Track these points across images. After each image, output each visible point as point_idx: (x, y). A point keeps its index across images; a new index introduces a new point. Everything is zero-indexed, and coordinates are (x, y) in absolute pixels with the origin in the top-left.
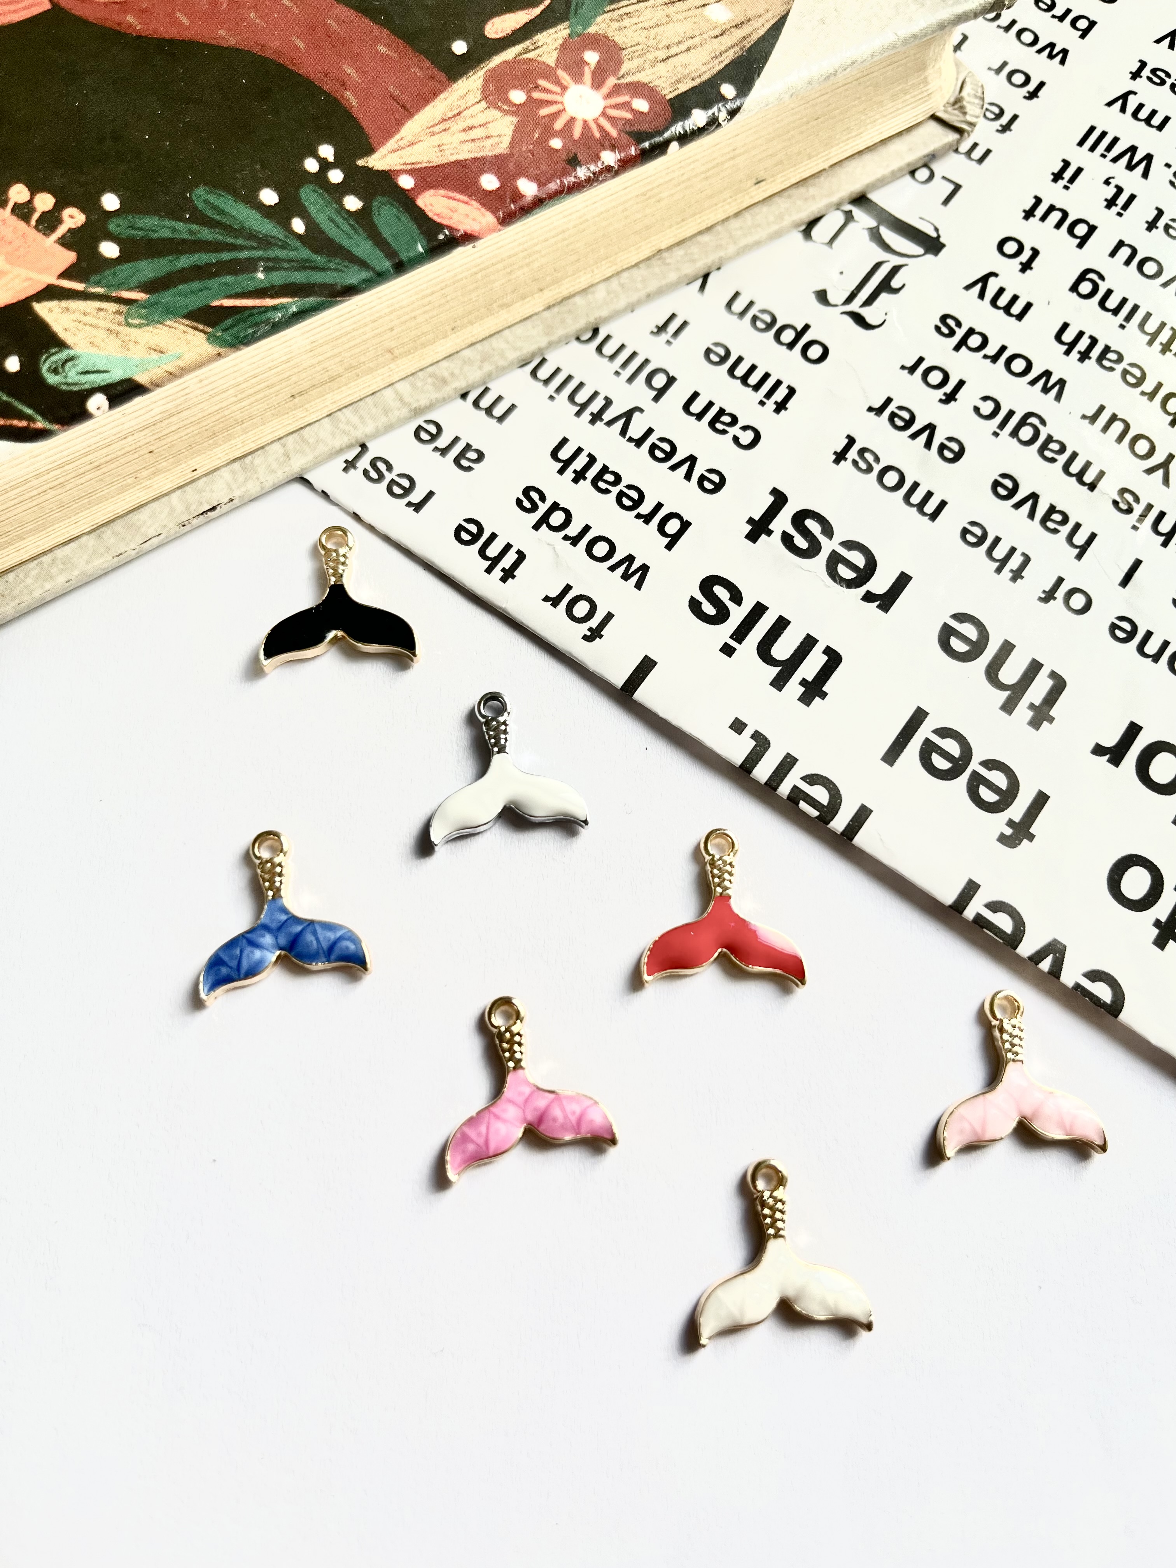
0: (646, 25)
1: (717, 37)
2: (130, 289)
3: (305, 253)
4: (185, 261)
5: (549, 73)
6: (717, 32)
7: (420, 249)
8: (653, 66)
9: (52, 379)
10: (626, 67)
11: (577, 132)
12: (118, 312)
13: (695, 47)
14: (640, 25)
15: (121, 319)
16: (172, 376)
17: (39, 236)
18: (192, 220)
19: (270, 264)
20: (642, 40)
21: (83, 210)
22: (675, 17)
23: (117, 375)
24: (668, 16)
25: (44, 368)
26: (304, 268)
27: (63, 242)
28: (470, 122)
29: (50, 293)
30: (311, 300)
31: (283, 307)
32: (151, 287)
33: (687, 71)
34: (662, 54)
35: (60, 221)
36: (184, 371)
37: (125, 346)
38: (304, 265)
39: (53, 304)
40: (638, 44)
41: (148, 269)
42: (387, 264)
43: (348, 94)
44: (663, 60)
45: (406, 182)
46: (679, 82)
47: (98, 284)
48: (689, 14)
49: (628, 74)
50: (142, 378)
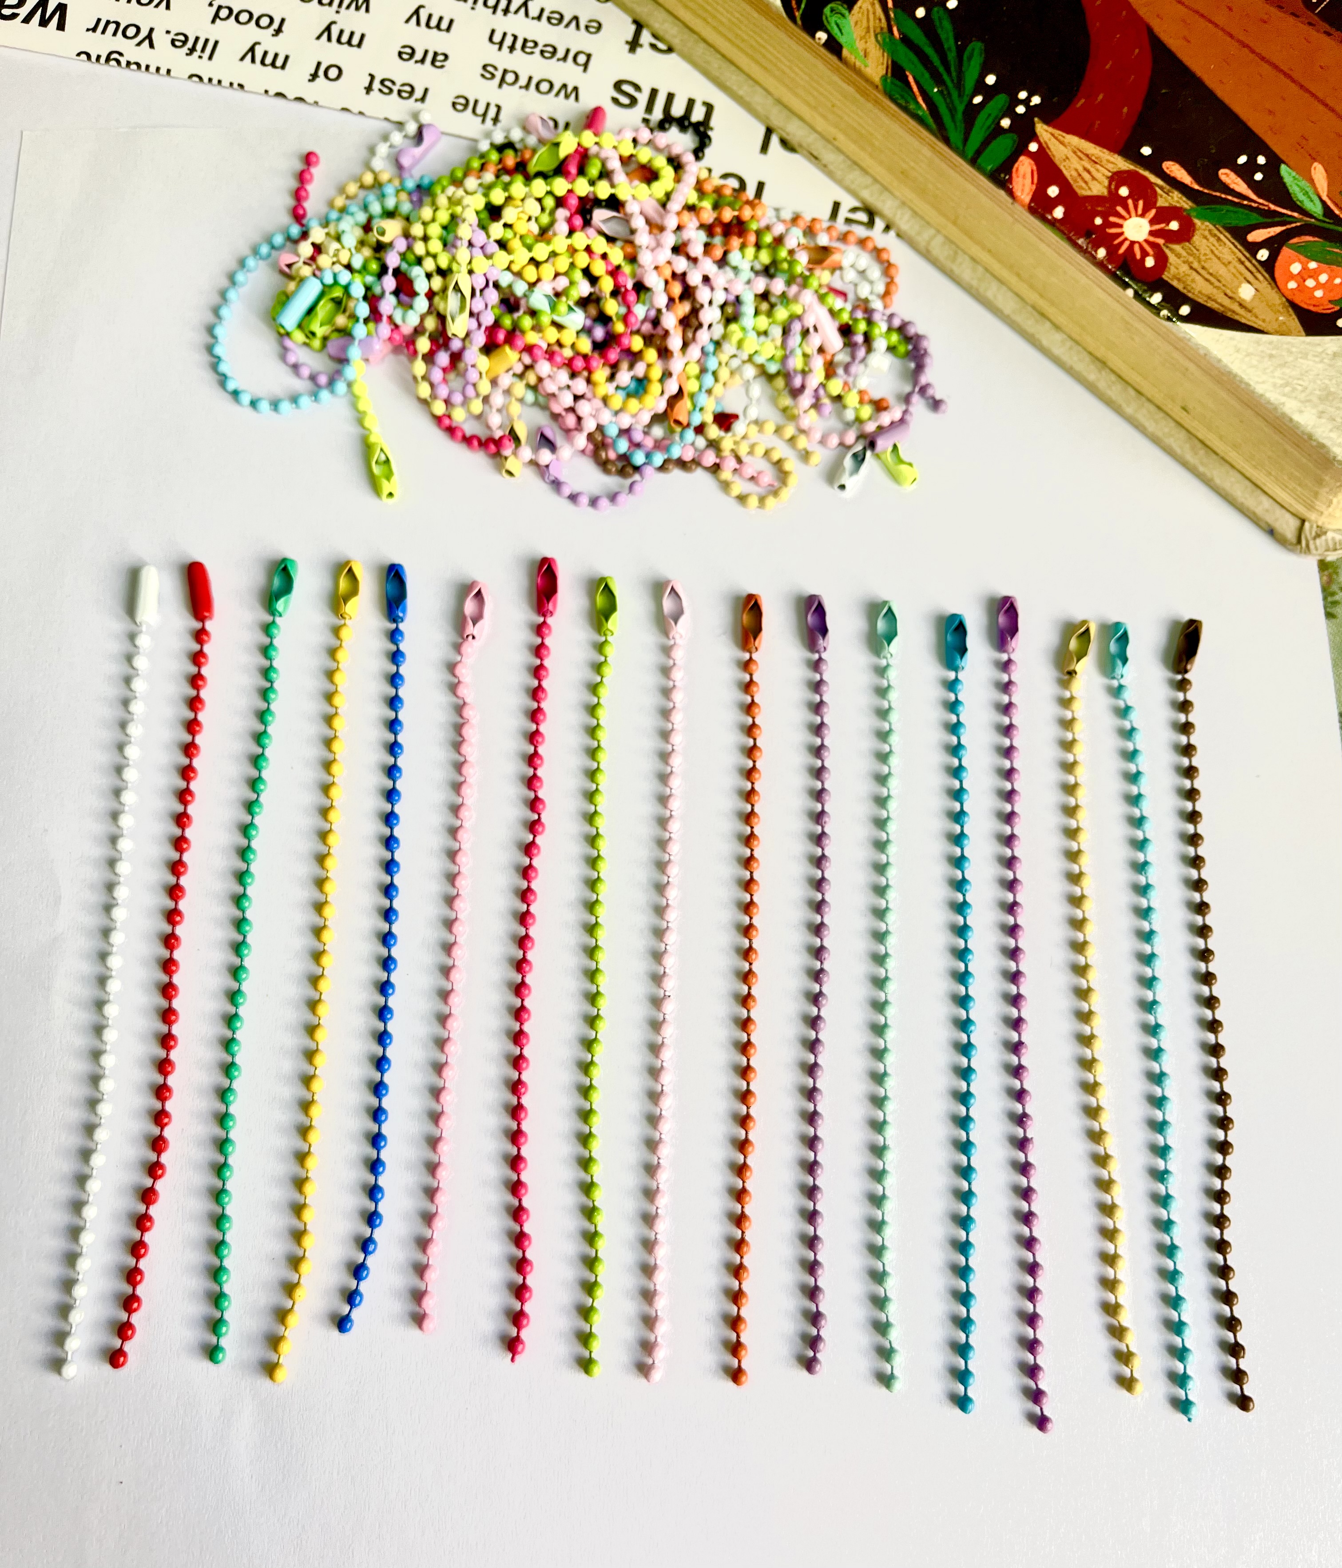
0: (1216, 252)
1: (1226, 294)
2: (899, 30)
5: (1149, 204)
6: (1230, 294)
7: (990, 168)
8: (1184, 262)
9: (827, 10)
10: (1177, 247)
11: (1112, 230)
12: (882, 29)
13: (1212, 284)
14: (1214, 248)
15: (878, 30)
16: (852, 67)
18: (957, 47)
19: (945, 93)
20: (1203, 252)
22: (1231, 267)
23: (842, 40)
24: (1229, 263)
26: (950, 110)
28: (1092, 170)
31: (920, 106)
32: (906, 40)
33: (1189, 283)
34: (1196, 265)
36: (857, 73)
37: (862, 38)
38: (952, 110)
40: (1198, 250)
41: (918, 36)
42: (971, 153)
43: (1083, 101)
44: (1191, 268)
45: (1033, 147)
46: (1179, 280)
47: (896, 15)
48: (1238, 275)
49: (1171, 250)
50: (845, 53)
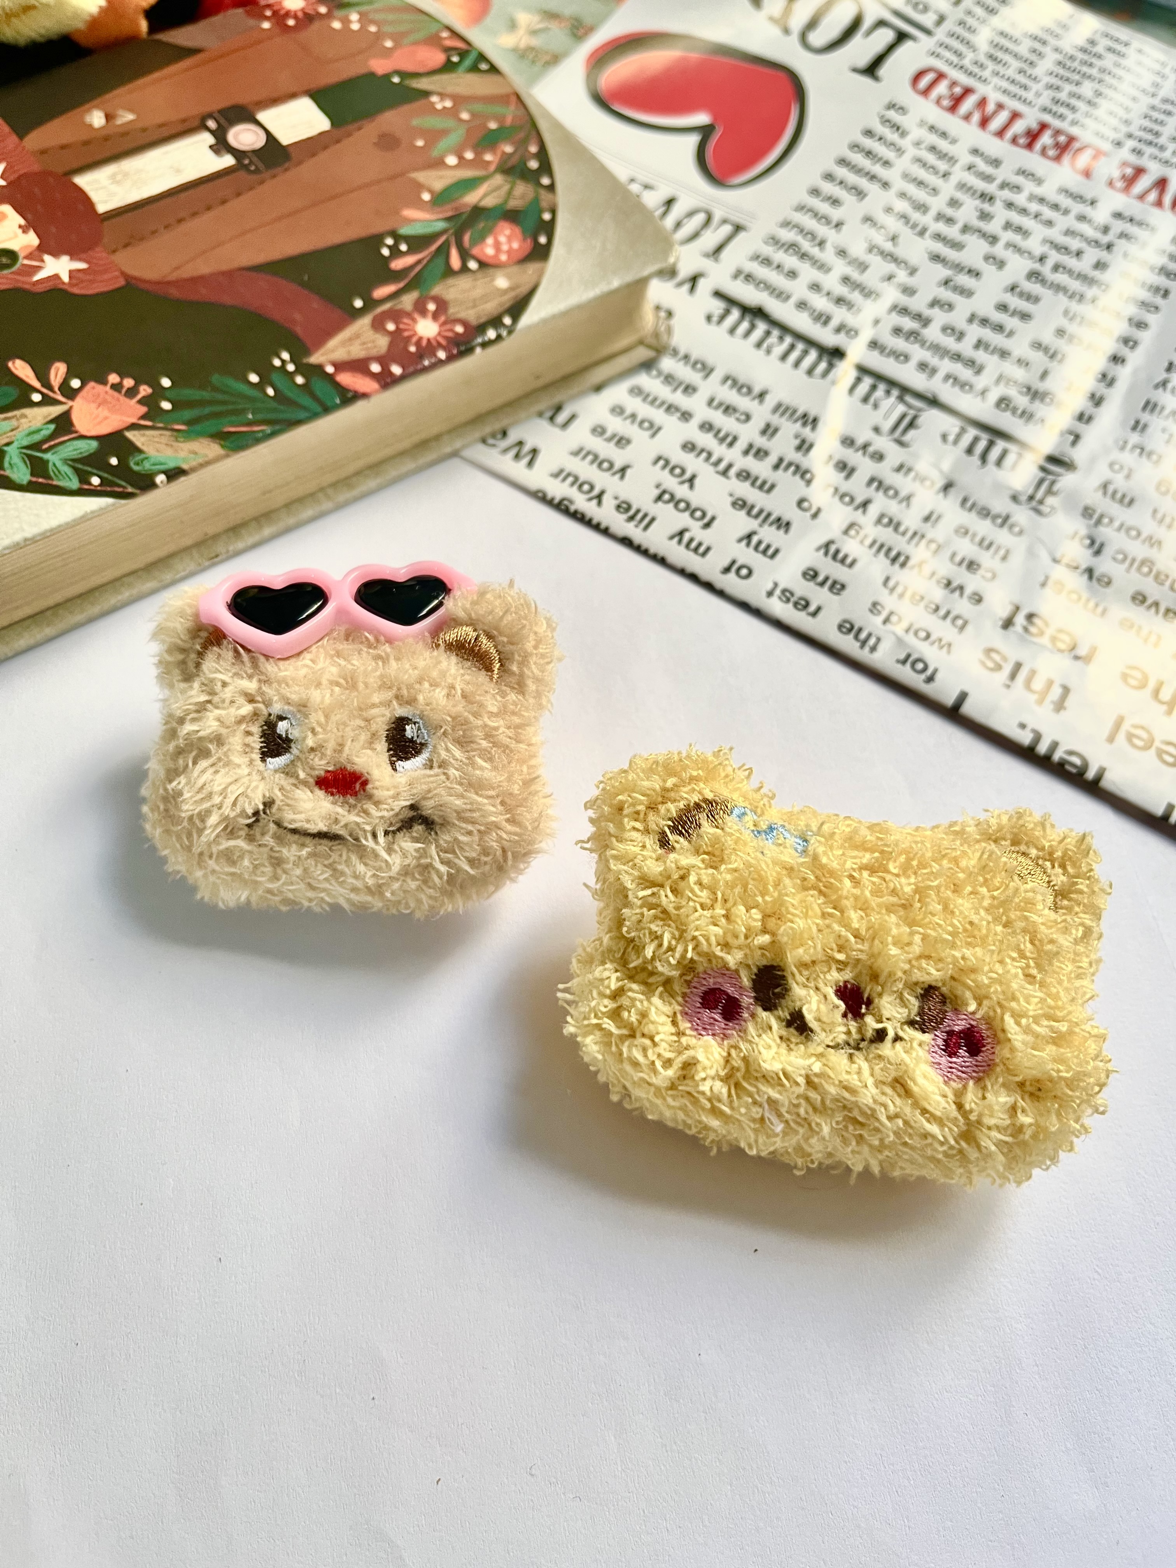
0: (462, 290)
1: (501, 295)
2: (178, 424)
3: (274, 405)
4: (207, 410)
5: (409, 315)
6: (501, 293)
7: (338, 401)
8: (466, 309)
9: (136, 468)
10: (451, 311)
11: (424, 343)
12: (171, 435)
13: (487, 300)
14: (458, 290)
15: (172, 438)
16: (202, 466)
17: (127, 400)
18: (211, 390)
19: (255, 410)
20: (460, 297)
21: (150, 386)
22: (477, 286)
23: (171, 465)
24: (474, 285)
25: (132, 464)
26: (274, 412)
27: (142, 402)
28: (364, 339)
29: (133, 427)
30: (277, 427)
31: (262, 431)
32: (189, 423)
33: (484, 311)
34: (470, 303)
35: (138, 392)
36: (208, 463)
37: (176, 451)
38: (275, 410)
39: (136, 433)
40: (458, 299)
41: (188, 414)
42: (319, 409)
44: (472, 307)
45: (330, 369)
46: (480, 316)
47: (161, 422)
48: (485, 284)
49: (452, 314)
50: (185, 466)
